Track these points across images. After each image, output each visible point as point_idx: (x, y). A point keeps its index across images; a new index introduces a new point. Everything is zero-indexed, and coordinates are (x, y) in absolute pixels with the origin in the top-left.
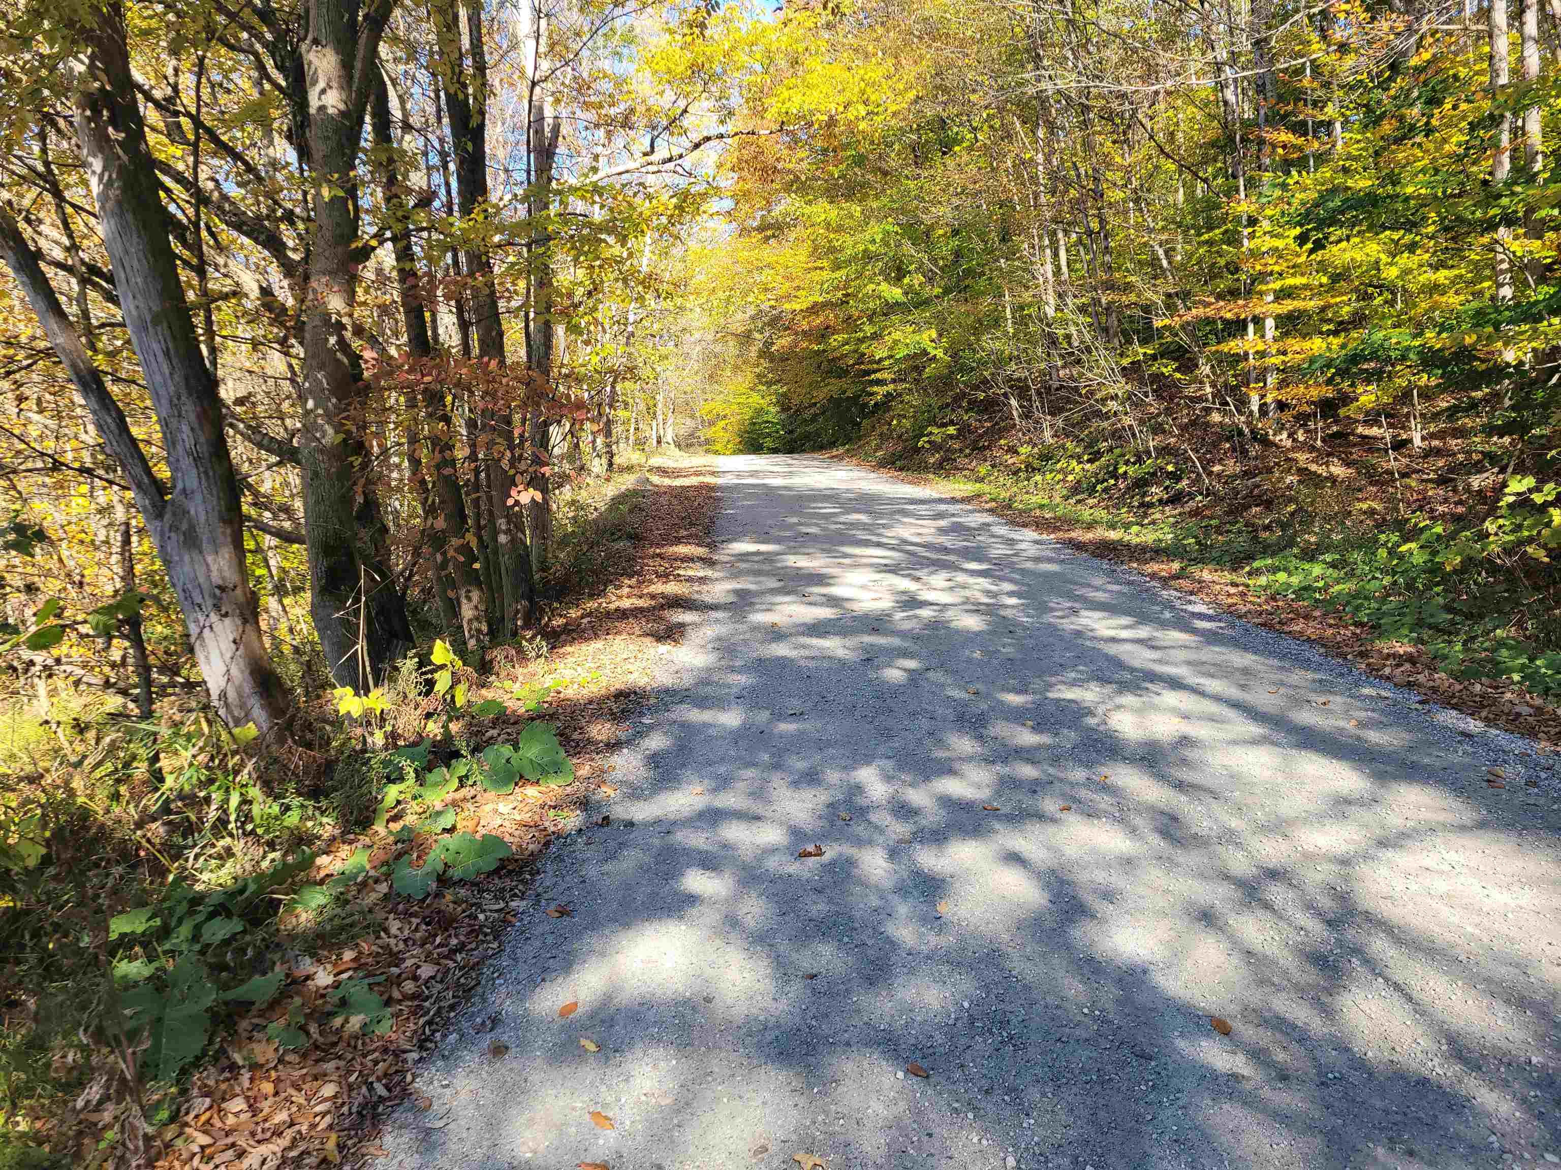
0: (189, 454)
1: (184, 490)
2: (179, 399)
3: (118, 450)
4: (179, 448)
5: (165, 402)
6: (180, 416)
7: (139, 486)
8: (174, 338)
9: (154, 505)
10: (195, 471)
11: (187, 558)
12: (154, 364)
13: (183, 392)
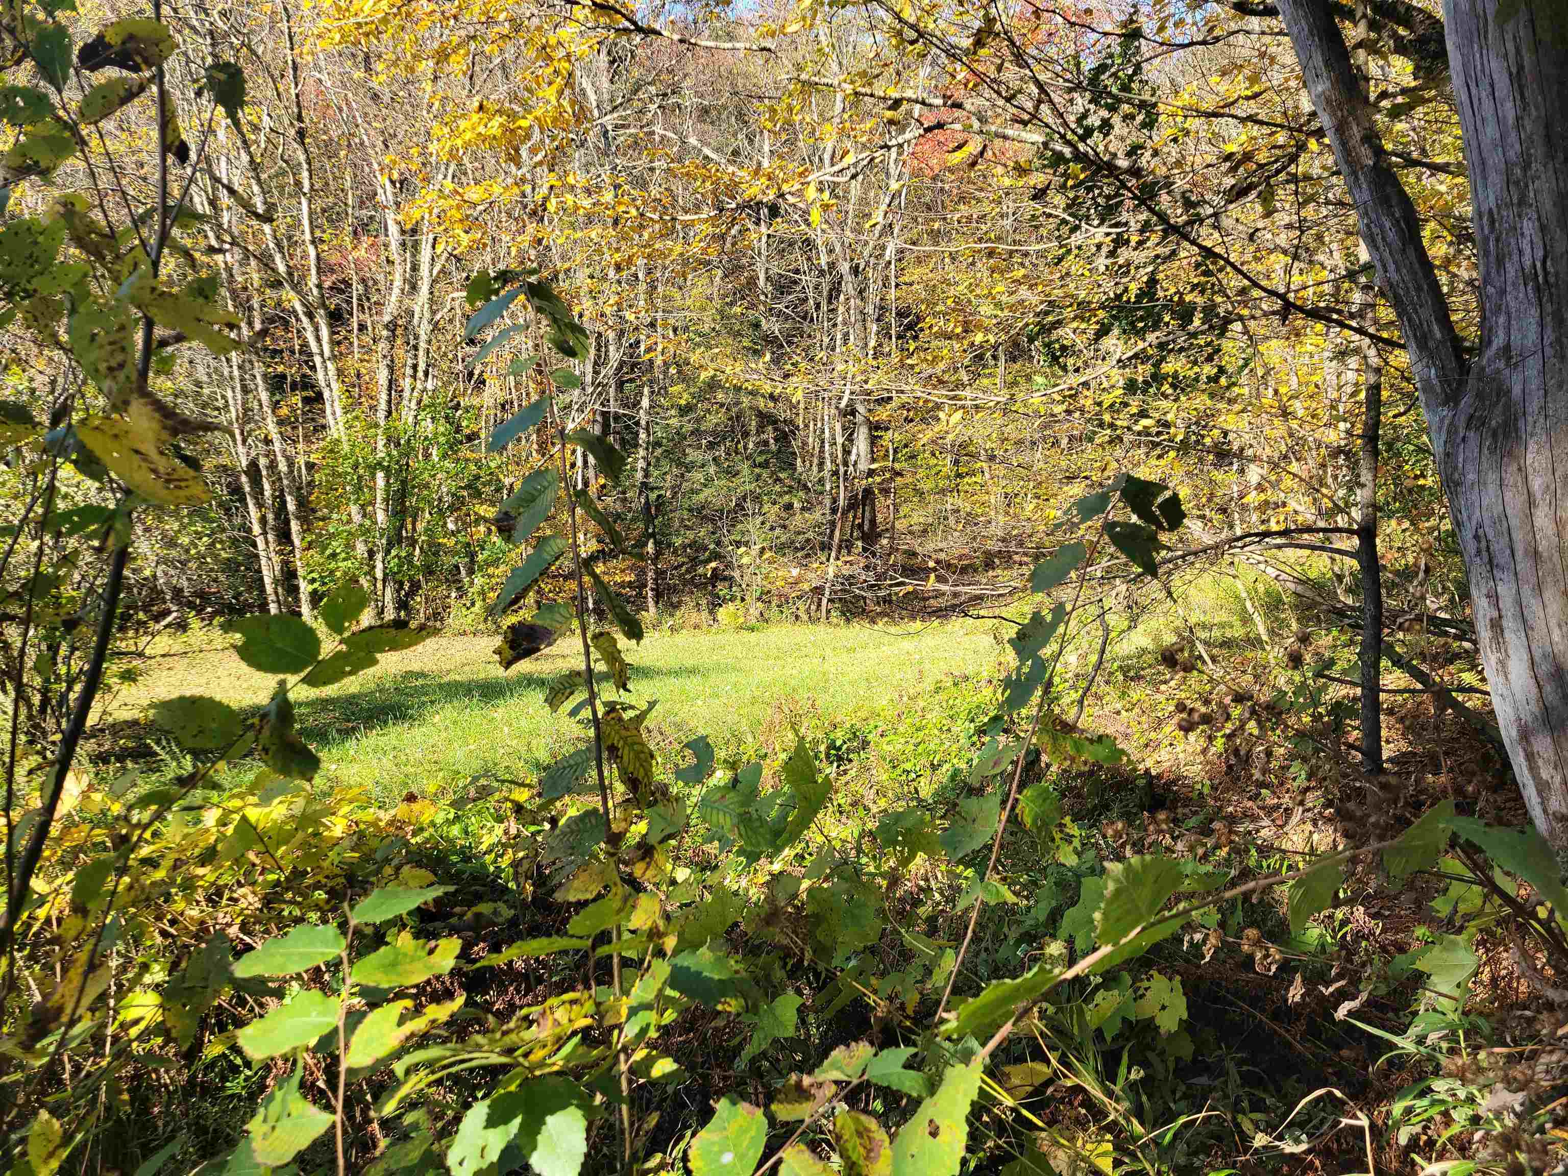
0: (1528, 277)
1: (1507, 348)
2: (1526, 167)
3: (1395, 277)
4: (1511, 270)
5: (1496, 179)
6: (1522, 202)
7: (1422, 343)
8: (1537, 44)
9: (1444, 378)
10: (1534, 312)
11: (1492, 477)
12: (1487, 104)
13: (1538, 151)
